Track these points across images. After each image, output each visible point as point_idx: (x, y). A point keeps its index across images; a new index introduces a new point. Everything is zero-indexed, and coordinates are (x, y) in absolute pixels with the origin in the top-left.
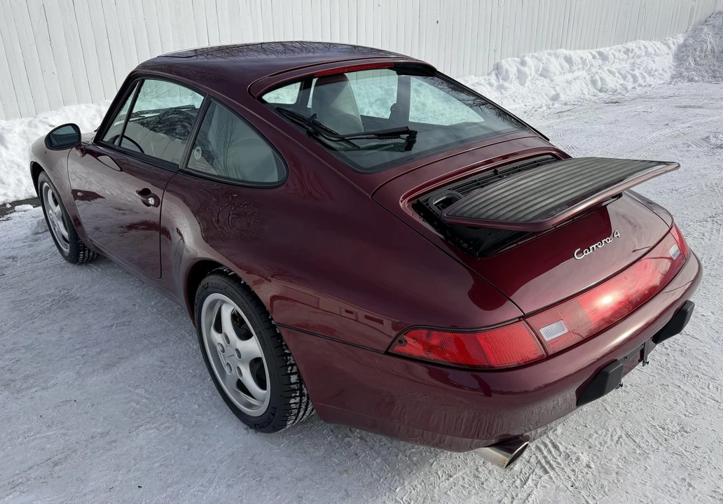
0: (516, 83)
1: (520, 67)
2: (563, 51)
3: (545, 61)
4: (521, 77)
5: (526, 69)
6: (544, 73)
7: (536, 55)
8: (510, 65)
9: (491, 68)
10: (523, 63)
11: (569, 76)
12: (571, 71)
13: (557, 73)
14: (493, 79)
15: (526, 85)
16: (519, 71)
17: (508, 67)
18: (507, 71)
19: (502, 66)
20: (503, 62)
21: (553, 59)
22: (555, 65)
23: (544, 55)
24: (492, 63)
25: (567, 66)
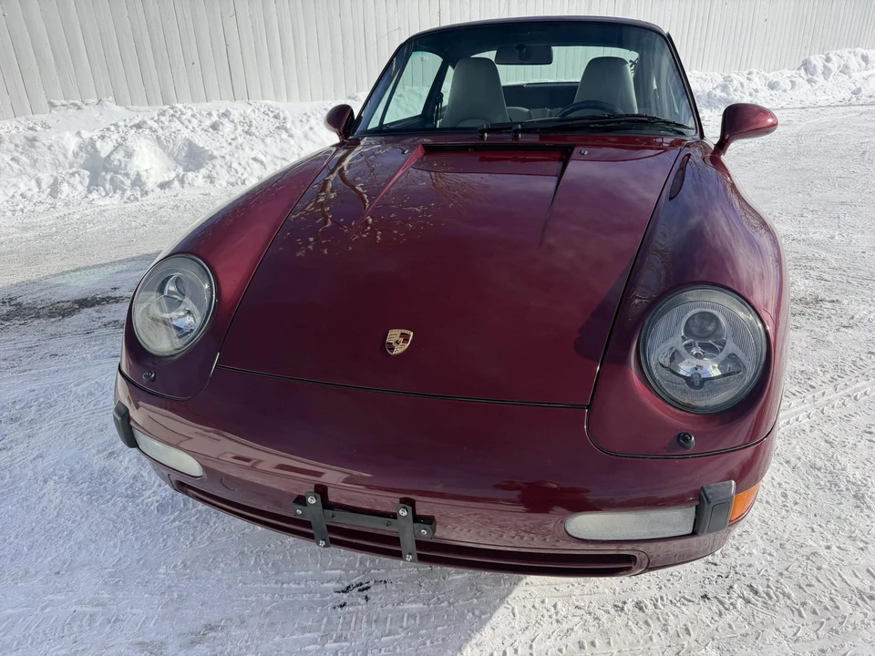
0: (821, 77)
1: (826, 64)
2: (860, 50)
3: (845, 58)
4: (827, 72)
5: (829, 65)
6: (845, 70)
7: (839, 52)
8: (817, 61)
9: (801, 64)
10: (828, 60)
11: (865, 74)
12: (866, 69)
13: (856, 69)
14: (803, 72)
15: (829, 80)
16: (824, 66)
17: (816, 63)
18: (815, 66)
19: (810, 63)
20: (812, 58)
21: (852, 56)
22: (854, 63)
23: (845, 52)
24: (802, 59)
25: (864, 64)
